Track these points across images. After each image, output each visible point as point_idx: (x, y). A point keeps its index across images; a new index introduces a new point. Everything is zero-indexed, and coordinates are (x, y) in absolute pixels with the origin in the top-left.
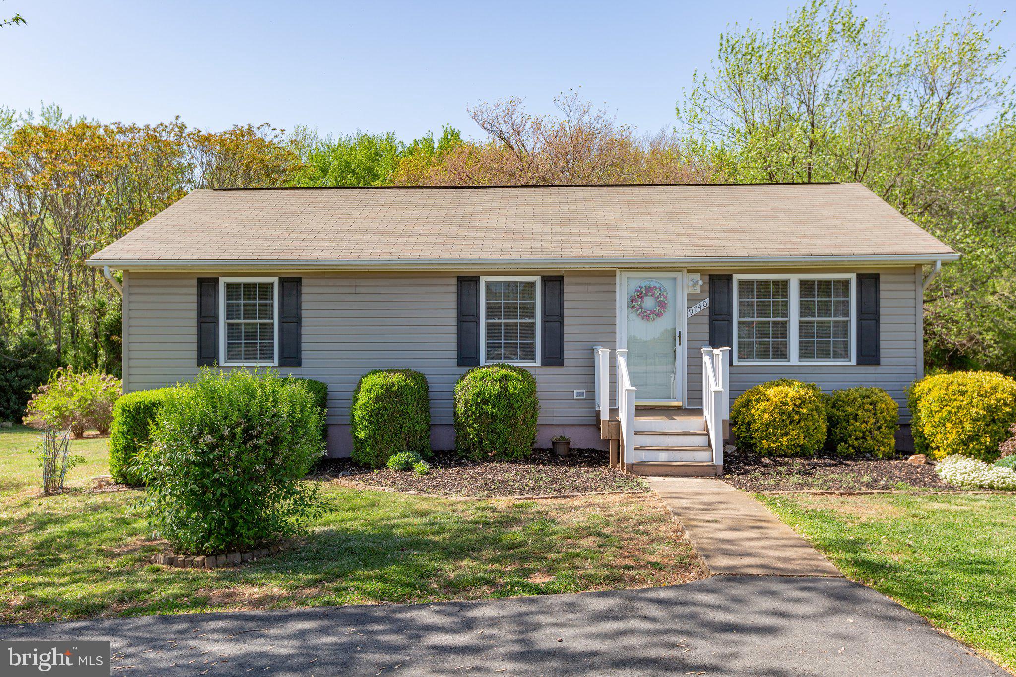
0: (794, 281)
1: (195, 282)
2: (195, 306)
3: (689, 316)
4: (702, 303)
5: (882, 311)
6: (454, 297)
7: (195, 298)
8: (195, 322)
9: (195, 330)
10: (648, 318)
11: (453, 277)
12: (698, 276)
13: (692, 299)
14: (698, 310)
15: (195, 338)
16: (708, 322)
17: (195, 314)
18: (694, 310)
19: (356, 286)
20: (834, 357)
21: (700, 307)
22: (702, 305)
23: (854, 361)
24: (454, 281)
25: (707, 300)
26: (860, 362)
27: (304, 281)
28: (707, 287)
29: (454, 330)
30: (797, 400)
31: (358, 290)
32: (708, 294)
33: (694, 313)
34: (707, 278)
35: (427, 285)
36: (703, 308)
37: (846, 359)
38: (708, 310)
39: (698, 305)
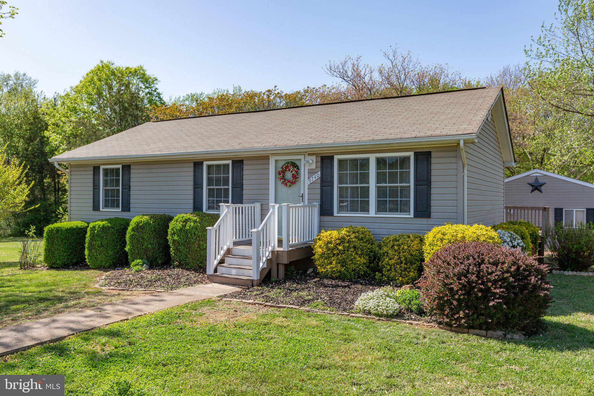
0: (373, 158)
1: (92, 168)
2: (92, 181)
3: (309, 183)
4: (316, 175)
5: (433, 179)
6: (192, 174)
7: (92, 176)
8: (92, 189)
9: (92, 193)
10: (286, 184)
11: (191, 163)
12: (314, 158)
13: (311, 172)
14: (314, 179)
15: (92, 197)
16: (319, 187)
17: (92, 185)
18: (312, 179)
19: (151, 169)
20: (400, 212)
21: (315, 177)
22: (316, 176)
23: (412, 215)
24: (192, 165)
25: (319, 173)
26: (416, 216)
27: (132, 167)
28: (319, 164)
29: (192, 192)
30: (338, 240)
31: (153, 171)
32: (319, 169)
33: (312, 182)
34: (319, 159)
35: (181, 167)
36: (317, 178)
37: (407, 213)
38: (320, 179)
39: (314, 176)
